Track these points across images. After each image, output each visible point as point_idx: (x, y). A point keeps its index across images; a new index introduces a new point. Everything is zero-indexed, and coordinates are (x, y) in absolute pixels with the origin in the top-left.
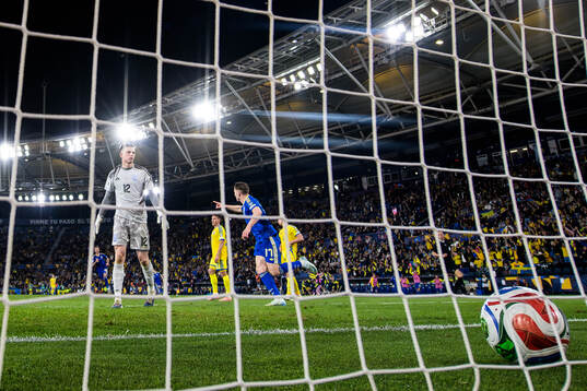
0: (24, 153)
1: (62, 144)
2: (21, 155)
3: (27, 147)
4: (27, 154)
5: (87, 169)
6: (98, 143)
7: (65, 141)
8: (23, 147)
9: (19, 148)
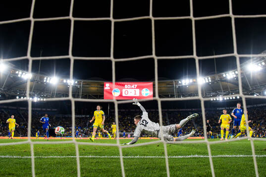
0: (208, 80)
1: (224, 76)
2: (207, 81)
3: (210, 78)
4: (210, 81)
5: (237, 85)
6: (242, 73)
7: (225, 74)
8: (208, 78)
9: (206, 79)
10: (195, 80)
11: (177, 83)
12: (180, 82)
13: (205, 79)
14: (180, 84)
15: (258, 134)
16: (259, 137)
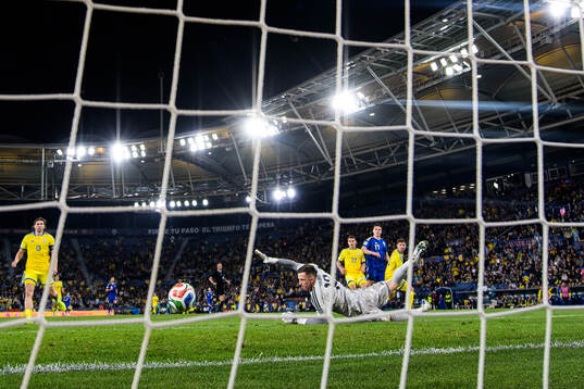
0: (139, 152)
1: (183, 143)
2: (136, 155)
3: (143, 147)
4: (144, 154)
6: (224, 141)
7: (186, 139)
8: (138, 146)
9: (134, 148)
10: (101, 150)
11: (51, 155)
12: (60, 152)
13: (130, 147)
14: (59, 158)
15: (257, 302)
16: (261, 310)
